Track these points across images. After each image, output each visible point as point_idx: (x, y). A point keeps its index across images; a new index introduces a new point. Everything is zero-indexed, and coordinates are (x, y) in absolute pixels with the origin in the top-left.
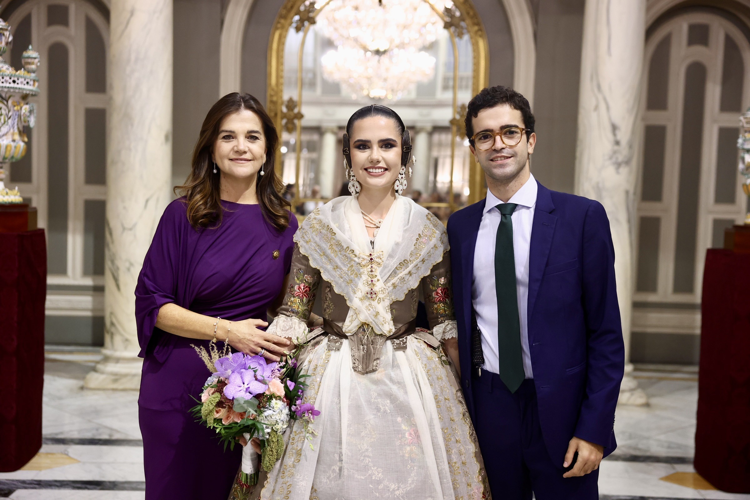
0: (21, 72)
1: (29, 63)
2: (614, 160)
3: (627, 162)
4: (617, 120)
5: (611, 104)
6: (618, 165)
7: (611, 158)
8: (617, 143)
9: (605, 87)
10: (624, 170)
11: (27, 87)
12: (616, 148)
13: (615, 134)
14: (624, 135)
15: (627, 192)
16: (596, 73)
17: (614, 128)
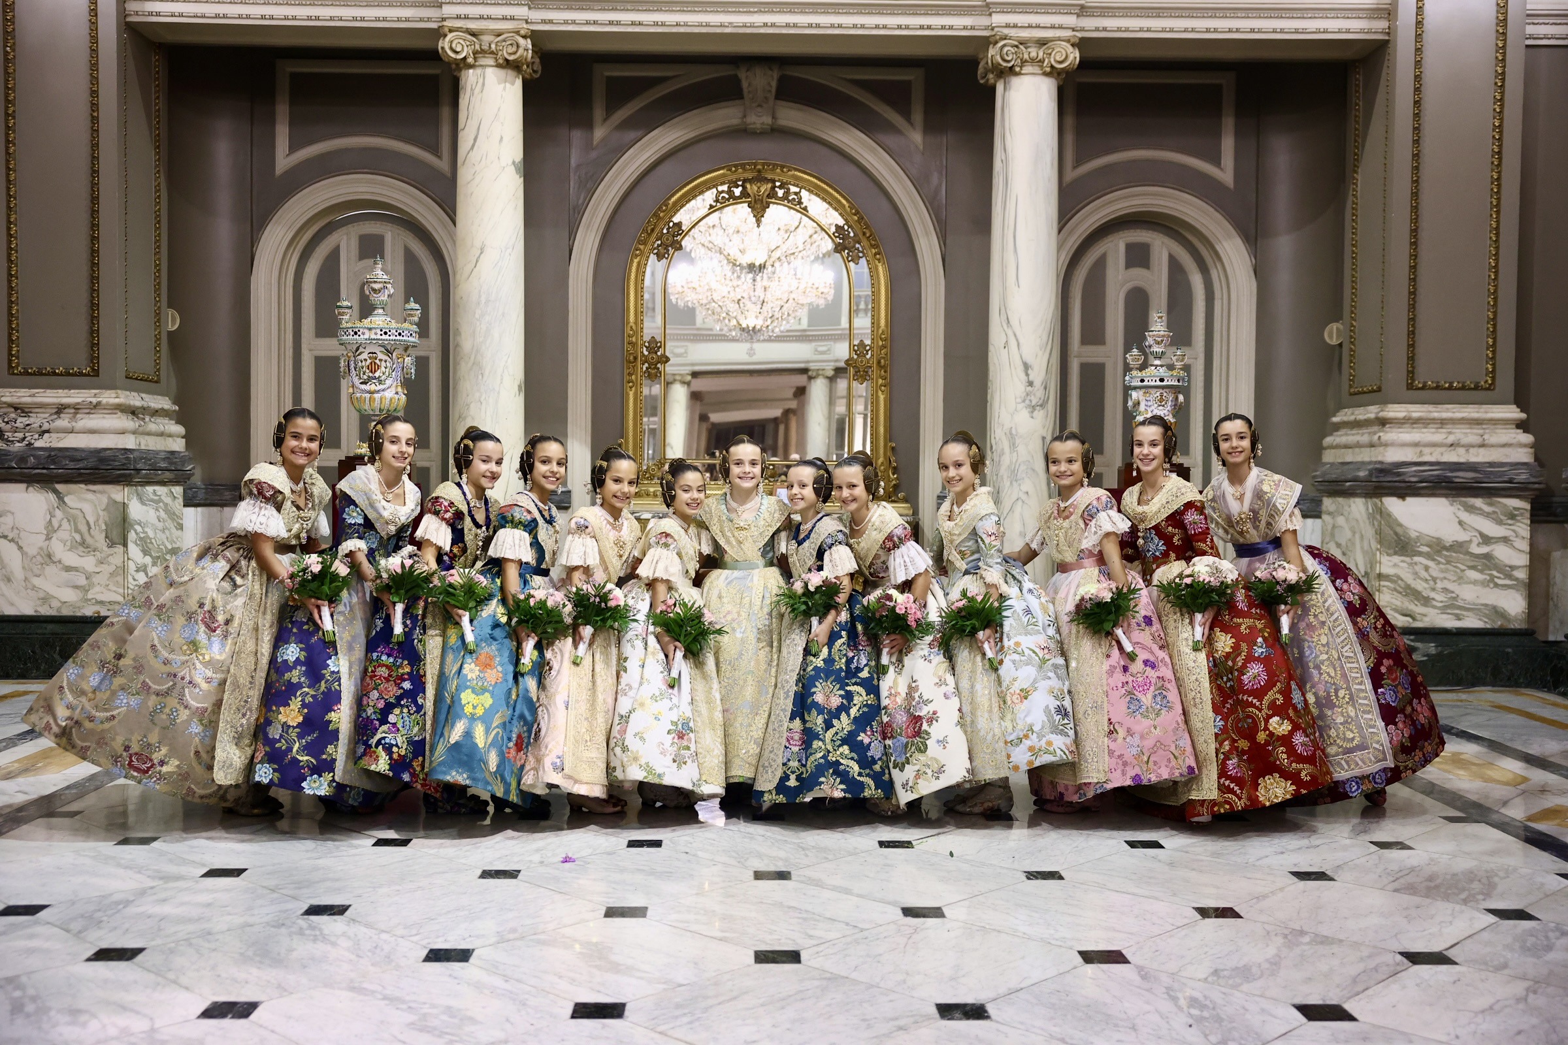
0: (406, 325)
1: (412, 315)
2: (1027, 402)
3: (1042, 406)
4: (1029, 359)
5: (1021, 341)
6: (1033, 408)
7: (1024, 401)
8: (1031, 384)
9: (1014, 322)
10: (1039, 414)
11: (411, 339)
12: (1029, 388)
13: (1027, 375)
14: (1038, 375)
15: (1044, 438)
16: (1004, 307)
17: (1026, 367)
